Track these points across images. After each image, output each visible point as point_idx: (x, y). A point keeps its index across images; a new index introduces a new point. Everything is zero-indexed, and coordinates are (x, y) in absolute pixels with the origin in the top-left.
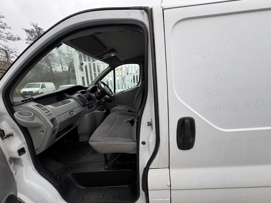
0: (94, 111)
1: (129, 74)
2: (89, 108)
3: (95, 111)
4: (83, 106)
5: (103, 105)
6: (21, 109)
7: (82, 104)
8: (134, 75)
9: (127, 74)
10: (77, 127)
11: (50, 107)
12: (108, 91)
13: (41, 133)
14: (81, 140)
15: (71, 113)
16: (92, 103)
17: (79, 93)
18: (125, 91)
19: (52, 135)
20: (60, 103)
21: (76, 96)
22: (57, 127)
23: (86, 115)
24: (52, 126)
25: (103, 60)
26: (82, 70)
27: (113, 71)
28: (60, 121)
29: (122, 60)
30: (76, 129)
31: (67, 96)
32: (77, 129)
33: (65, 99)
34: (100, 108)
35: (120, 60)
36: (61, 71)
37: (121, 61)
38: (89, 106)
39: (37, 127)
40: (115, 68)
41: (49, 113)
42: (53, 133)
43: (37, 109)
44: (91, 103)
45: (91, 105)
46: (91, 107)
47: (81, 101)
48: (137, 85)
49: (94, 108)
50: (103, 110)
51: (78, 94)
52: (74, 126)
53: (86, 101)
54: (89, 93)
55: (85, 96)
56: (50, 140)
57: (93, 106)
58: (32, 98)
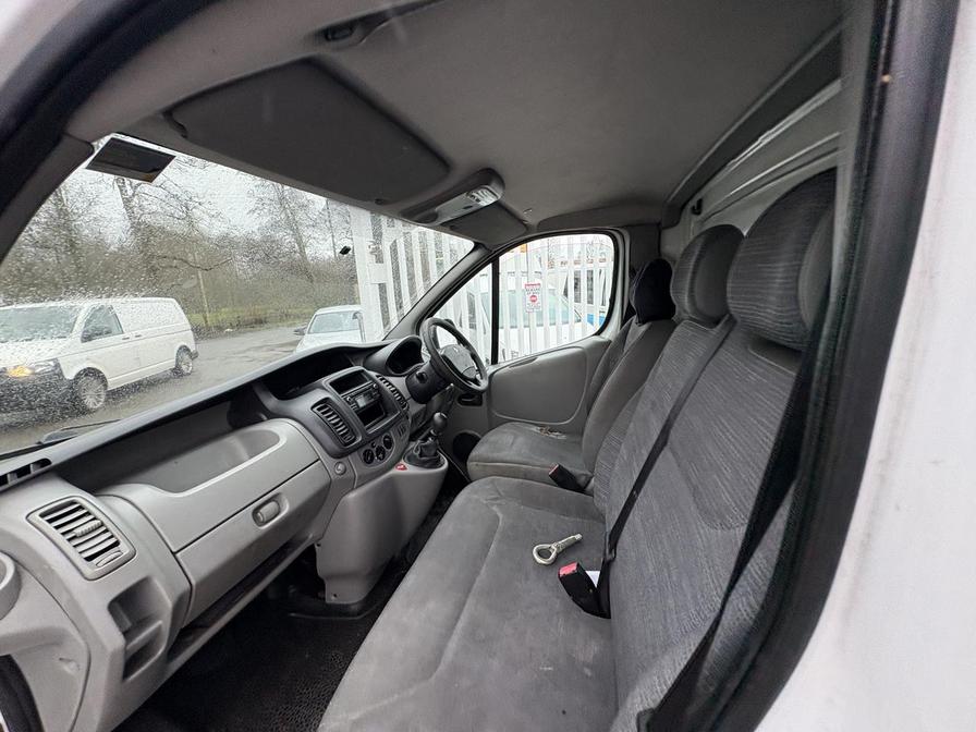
0: (392, 472)
1: (557, 263)
2: (368, 459)
3: (395, 471)
4: (338, 456)
5: (435, 438)
7: (330, 443)
8: (578, 267)
9: (551, 265)
10: (312, 546)
12: (463, 364)
14: (333, 598)
15: (261, 511)
16: (388, 429)
17: (323, 388)
18: (540, 359)
20: (234, 441)
21: (305, 404)
23: (352, 496)
25: (443, 224)
26: (380, 260)
27: (488, 269)
28: (185, 585)
29: (531, 219)
31: (271, 402)
32: (315, 554)
33: (262, 421)
34: (421, 455)
35: (521, 221)
36: (330, 258)
37: (525, 225)
38: (368, 447)
40: (501, 254)
41: (111, 553)
42: (133, 662)
44: (381, 434)
45: (379, 442)
46: (380, 450)
47: (331, 429)
48: (599, 333)
49: (392, 454)
50: (436, 463)
51: (318, 395)
52: (294, 549)
53: (351, 431)
54: (378, 379)
55: (353, 401)
56: (115, 700)
57: (389, 444)
58: (44, 462)
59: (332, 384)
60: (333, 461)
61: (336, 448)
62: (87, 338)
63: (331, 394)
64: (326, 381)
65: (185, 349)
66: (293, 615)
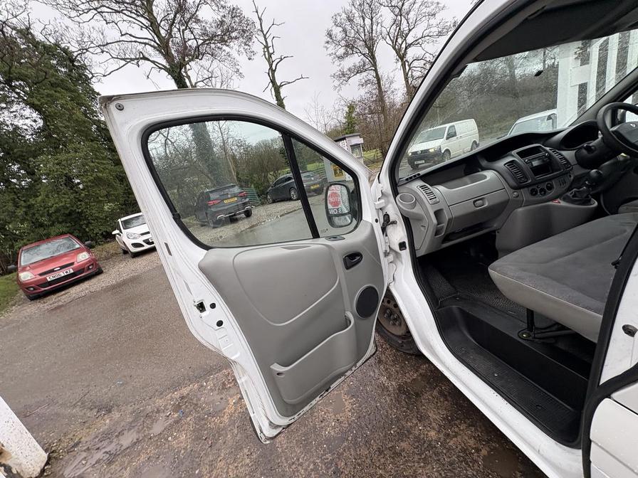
0: (550, 203)
2: (533, 193)
4: (515, 188)
5: (589, 186)
6: (405, 191)
7: (513, 183)
10: (494, 231)
11: (440, 190)
13: (422, 229)
15: (477, 202)
16: (550, 179)
17: (513, 156)
19: (436, 235)
20: (466, 179)
21: (501, 164)
22: (444, 225)
23: (520, 210)
24: (435, 221)
28: (451, 216)
30: (492, 236)
31: (484, 163)
32: (495, 236)
33: (479, 171)
34: (575, 196)
38: (535, 187)
39: (419, 219)
41: (434, 200)
42: (437, 233)
43: (421, 193)
44: (546, 181)
45: (544, 186)
46: (543, 190)
47: (514, 175)
49: (551, 194)
50: (587, 202)
51: (510, 159)
52: (486, 228)
53: (525, 177)
54: (551, 152)
55: (530, 162)
56: (432, 242)
57: (550, 188)
58: (419, 174)
59: (517, 153)
60: (513, 190)
61: (515, 184)
62: (447, 138)
63: (517, 159)
64: (514, 152)
65: (475, 142)
66: (481, 263)
